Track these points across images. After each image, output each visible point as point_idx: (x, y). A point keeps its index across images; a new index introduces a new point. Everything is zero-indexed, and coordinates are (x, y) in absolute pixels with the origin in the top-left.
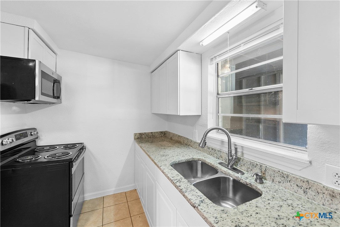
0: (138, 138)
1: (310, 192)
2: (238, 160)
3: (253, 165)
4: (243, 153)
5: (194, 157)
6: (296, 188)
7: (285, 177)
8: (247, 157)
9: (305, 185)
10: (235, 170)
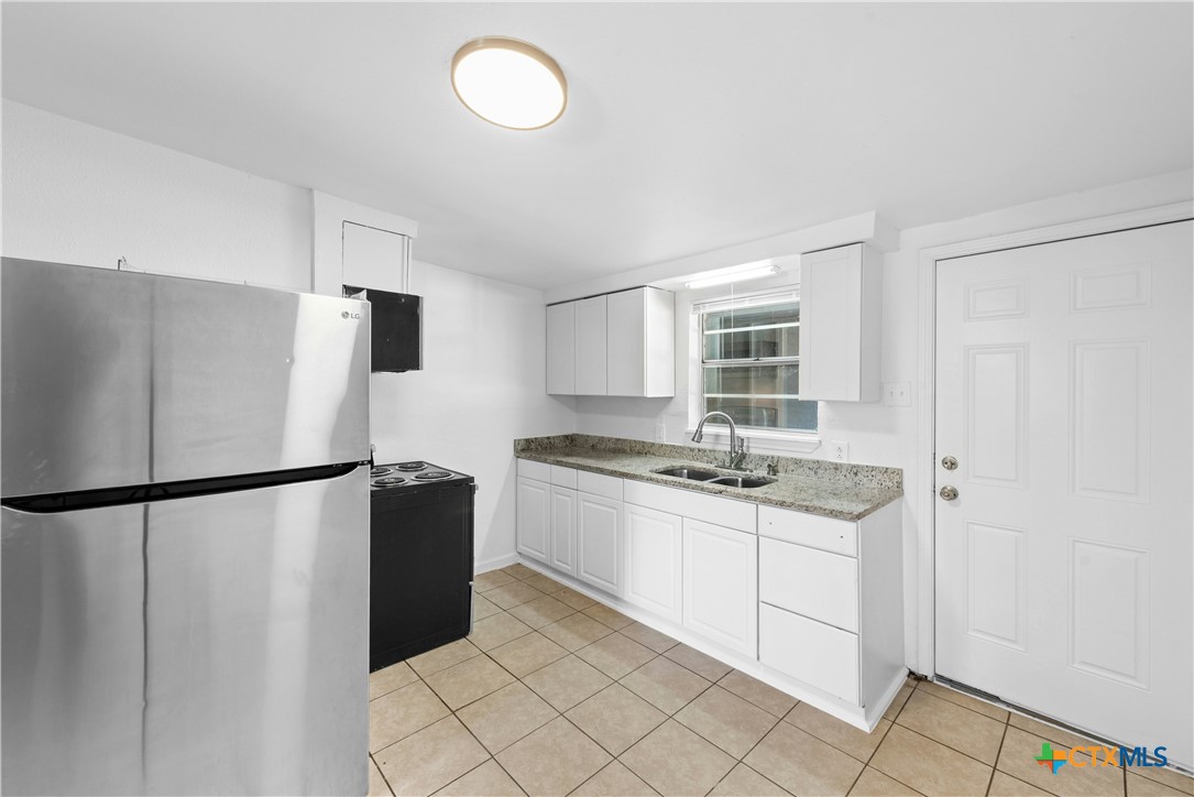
0: (523, 450)
1: (820, 472)
2: (743, 456)
3: (763, 458)
4: (748, 447)
5: (674, 464)
6: (808, 471)
7: (798, 462)
8: (754, 450)
9: (815, 466)
10: (741, 469)
